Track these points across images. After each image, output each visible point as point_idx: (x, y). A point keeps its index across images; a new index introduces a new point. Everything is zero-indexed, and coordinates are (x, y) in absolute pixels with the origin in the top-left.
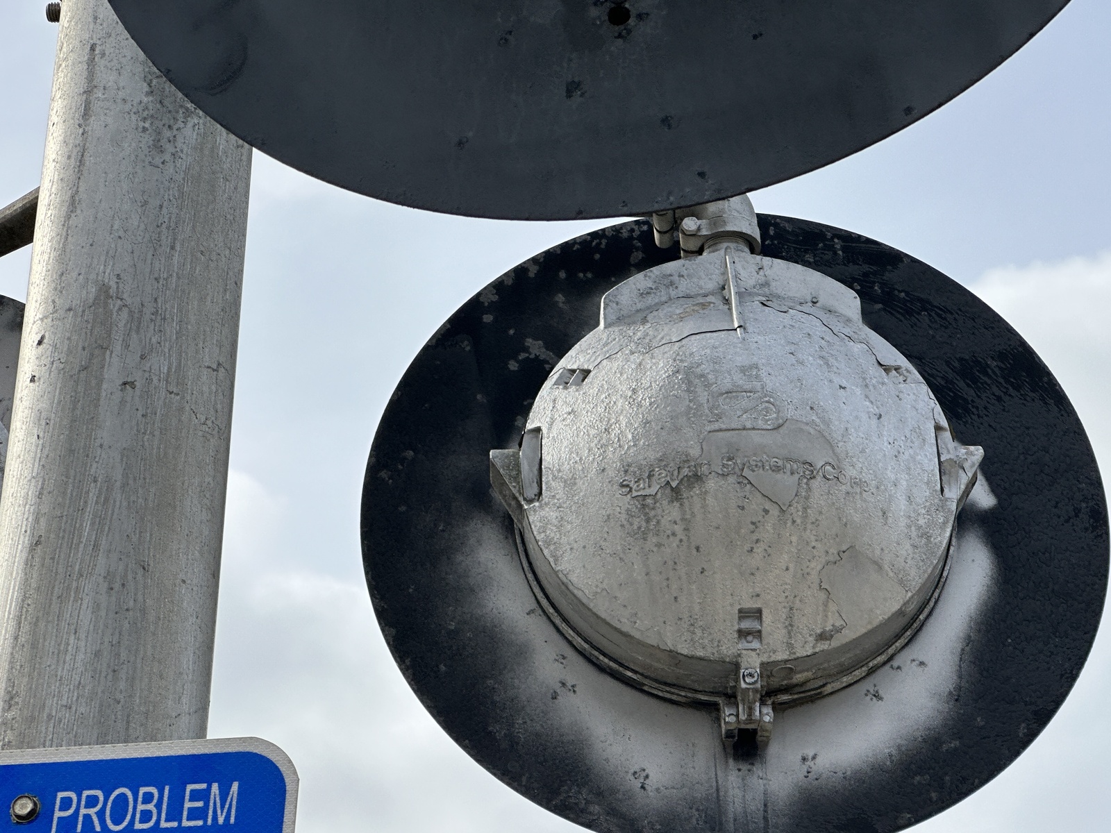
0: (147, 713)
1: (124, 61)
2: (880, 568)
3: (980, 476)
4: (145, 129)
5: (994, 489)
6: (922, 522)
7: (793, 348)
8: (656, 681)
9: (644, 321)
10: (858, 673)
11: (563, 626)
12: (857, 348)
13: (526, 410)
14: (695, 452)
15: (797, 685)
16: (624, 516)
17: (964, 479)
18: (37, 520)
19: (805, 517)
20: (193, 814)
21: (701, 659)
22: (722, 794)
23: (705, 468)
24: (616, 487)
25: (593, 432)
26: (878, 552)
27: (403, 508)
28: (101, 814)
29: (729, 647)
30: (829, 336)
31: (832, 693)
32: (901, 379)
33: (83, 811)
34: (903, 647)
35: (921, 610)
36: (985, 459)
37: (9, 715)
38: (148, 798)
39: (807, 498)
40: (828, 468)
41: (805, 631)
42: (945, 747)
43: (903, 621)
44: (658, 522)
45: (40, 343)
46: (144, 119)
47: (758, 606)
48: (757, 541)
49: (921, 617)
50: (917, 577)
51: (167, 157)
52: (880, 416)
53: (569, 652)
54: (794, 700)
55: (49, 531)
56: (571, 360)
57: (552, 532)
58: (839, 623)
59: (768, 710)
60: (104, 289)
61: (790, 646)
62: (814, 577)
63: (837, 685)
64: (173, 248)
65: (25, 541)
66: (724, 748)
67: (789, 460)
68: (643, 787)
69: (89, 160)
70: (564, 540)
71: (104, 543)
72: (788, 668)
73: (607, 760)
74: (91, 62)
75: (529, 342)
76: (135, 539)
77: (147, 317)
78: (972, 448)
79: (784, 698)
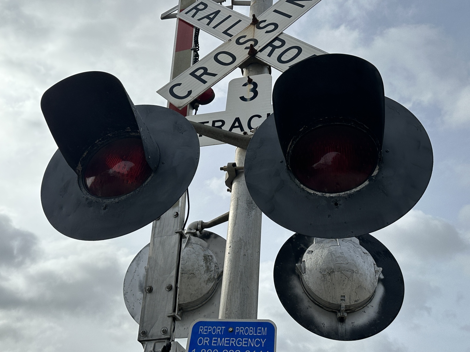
0: (249, 313)
1: (243, 201)
2: (365, 289)
3: (381, 273)
4: (246, 212)
5: (384, 275)
6: (372, 281)
7: (349, 249)
8: (326, 307)
9: (322, 243)
10: (361, 308)
11: (309, 296)
12: (359, 249)
13: (302, 257)
14: (333, 267)
15: (351, 309)
16: (320, 278)
17: (379, 274)
18: (230, 278)
19: (352, 280)
20: (259, 333)
21: (334, 304)
22: (338, 328)
23: (335, 270)
24: (319, 272)
25: (314, 262)
26: (365, 286)
27: (281, 273)
28: (243, 332)
29: (339, 302)
30: (355, 247)
31: (356, 311)
32: (367, 255)
33: (240, 331)
34: (369, 303)
35: (372, 297)
36: (382, 270)
37: (227, 312)
38: (251, 329)
39: (353, 276)
40: (356, 271)
41: (353, 300)
42: (377, 322)
43: (369, 299)
44: (327, 279)
45: (230, 247)
46: (247, 210)
47: (344, 295)
48: (344, 283)
49: (372, 298)
50: (372, 292)
51: (250, 217)
52: (364, 262)
53: (310, 301)
54: (350, 312)
55: (233, 280)
56: (310, 249)
57: (307, 279)
58: (358, 299)
59: (346, 314)
60: (240, 239)
61: (350, 302)
62: (354, 291)
63: (358, 310)
64: (251, 232)
65: (228, 281)
66: (338, 320)
67: (349, 269)
68: (324, 326)
69: (238, 217)
70: (310, 281)
71: (241, 283)
72: (350, 306)
73: (317, 321)
74: (238, 200)
75: (301, 245)
76: (246, 282)
77: (247, 244)
78: (380, 268)
79: (348, 311)
